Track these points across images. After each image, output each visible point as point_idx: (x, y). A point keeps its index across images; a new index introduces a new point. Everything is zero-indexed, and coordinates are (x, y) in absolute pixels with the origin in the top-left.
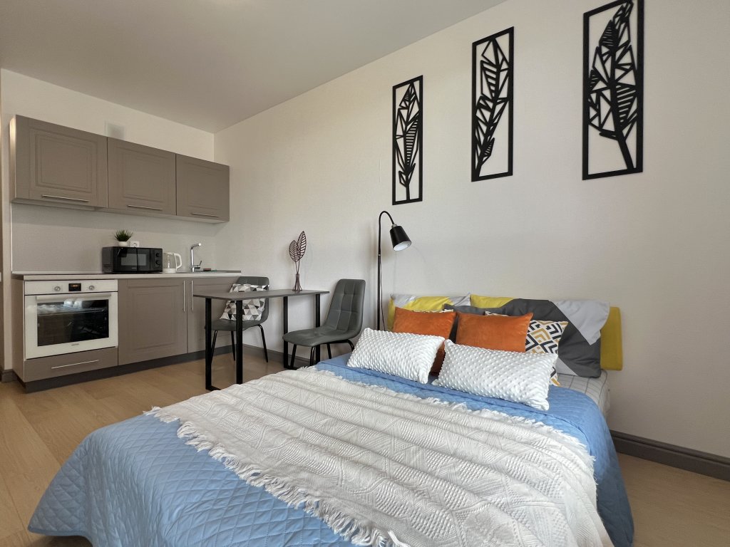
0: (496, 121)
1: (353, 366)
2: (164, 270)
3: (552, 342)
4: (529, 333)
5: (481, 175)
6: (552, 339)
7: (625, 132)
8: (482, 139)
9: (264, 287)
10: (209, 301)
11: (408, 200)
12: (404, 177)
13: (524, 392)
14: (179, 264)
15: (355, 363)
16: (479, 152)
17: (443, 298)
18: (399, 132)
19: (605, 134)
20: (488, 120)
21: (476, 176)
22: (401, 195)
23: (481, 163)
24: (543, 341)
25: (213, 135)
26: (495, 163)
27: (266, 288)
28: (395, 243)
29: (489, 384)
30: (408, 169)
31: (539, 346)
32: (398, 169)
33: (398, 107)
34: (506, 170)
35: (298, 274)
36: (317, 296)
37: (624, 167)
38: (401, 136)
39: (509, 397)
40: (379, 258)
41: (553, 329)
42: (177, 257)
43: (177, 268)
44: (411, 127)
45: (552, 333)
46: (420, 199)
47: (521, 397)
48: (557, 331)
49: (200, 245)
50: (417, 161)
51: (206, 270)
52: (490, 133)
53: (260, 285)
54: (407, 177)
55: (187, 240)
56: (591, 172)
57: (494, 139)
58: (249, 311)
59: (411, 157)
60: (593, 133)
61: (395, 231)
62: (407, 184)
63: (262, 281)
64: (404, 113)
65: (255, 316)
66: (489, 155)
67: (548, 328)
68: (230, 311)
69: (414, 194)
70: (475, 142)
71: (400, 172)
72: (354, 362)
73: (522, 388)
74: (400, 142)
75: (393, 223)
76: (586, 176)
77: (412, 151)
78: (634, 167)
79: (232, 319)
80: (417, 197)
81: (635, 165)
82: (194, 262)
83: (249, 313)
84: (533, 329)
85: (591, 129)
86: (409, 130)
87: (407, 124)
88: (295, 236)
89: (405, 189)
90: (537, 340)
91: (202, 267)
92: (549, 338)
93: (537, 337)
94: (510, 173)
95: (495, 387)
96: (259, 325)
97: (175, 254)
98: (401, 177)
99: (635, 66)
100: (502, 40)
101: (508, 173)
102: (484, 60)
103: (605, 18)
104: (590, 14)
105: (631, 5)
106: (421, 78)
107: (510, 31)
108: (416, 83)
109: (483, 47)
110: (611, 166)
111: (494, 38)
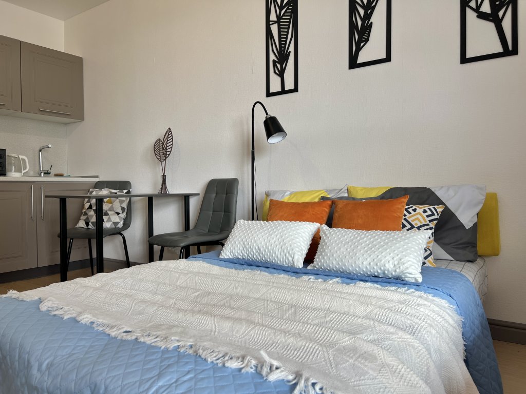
0: (374, 4)
1: (226, 257)
2: (8, 174)
3: (428, 225)
4: (406, 217)
5: (360, 61)
6: (428, 222)
7: (501, 14)
8: (360, 23)
9: (125, 191)
10: (63, 201)
11: (283, 92)
12: (279, 66)
13: (398, 266)
14: (25, 168)
15: (228, 254)
16: (357, 37)
17: (320, 191)
18: (273, 17)
19: (482, 16)
20: (365, 4)
21: (353, 63)
22: (275, 86)
23: (359, 49)
24: (419, 224)
25: (62, 23)
26: (373, 49)
27: (129, 192)
28: (269, 134)
29: (364, 263)
30: (283, 57)
31: (415, 228)
32: (272, 57)
34: (384, 56)
35: (164, 176)
36: (186, 198)
37: (500, 49)
38: (275, 22)
39: (384, 273)
40: (253, 153)
41: (429, 213)
42: (24, 160)
43: (23, 172)
44: (285, 12)
45: (428, 216)
46: (295, 90)
47: (395, 271)
48: (433, 214)
49: (50, 146)
50: (291, 49)
51: (56, 175)
52: (368, 16)
53: (121, 189)
54: (281, 67)
55: (35, 142)
56: (469, 55)
57: (372, 23)
58: (109, 218)
59: (285, 44)
60: (471, 15)
61: (269, 122)
62: (281, 74)
63: (123, 185)
65: (116, 223)
66: (367, 40)
67: (425, 211)
68: (87, 218)
69: (289, 85)
70: (352, 26)
71: (274, 61)
72: (227, 252)
73: (396, 263)
74: (274, 28)
75: (267, 114)
76: (464, 60)
77: (286, 38)
78: (509, 50)
79: (89, 227)
80: (292, 87)
81: (510, 49)
82: (44, 167)
83: (109, 220)
84: (410, 213)
85: (468, 11)
86: (284, 15)
87: (281, 8)
88: (160, 133)
89: (279, 79)
90: (413, 223)
91: (53, 172)
92: (426, 221)
93: (413, 221)
94: (388, 59)
95: (370, 264)
96: (121, 234)
97: (21, 157)
98: (275, 66)
101: (386, 59)
110: (487, 48)
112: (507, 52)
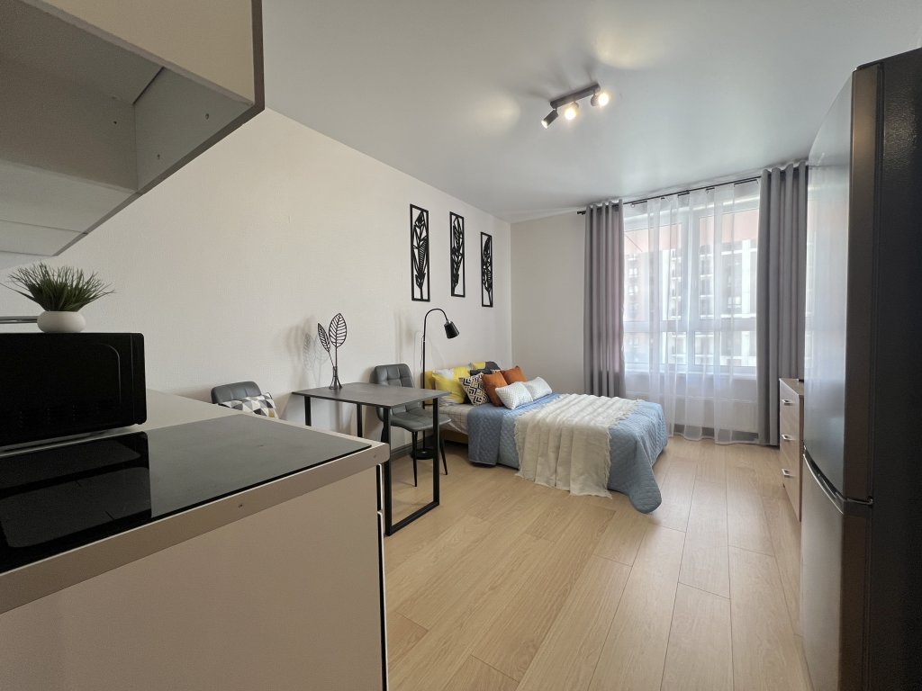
0: (459, 264)
7: (489, 290)
8: (455, 272)
11: (422, 300)
12: (419, 280)
16: (454, 279)
18: (415, 244)
19: (486, 288)
20: (456, 262)
21: (453, 294)
22: (417, 295)
23: (455, 286)
30: (421, 276)
32: (415, 273)
33: (414, 224)
34: (463, 294)
35: (335, 369)
37: (489, 304)
38: (416, 248)
44: (423, 245)
46: (429, 300)
50: (426, 271)
54: (421, 282)
56: (484, 303)
57: (459, 274)
59: (422, 267)
62: (420, 286)
64: (418, 230)
66: (457, 283)
69: (425, 297)
71: (416, 275)
74: (416, 251)
75: (447, 319)
77: (423, 263)
86: (421, 246)
87: (420, 241)
89: (419, 290)
98: (417, 280)
99: (491, 264)
100: (460, 220)
101: (464, 296)
102: (455, 227)
103: (485, 238)
104: (482, 233)
105: (490, 237)
106: (427, 212)
107: (463, 218)
108: (425, 214)
109: (454, 217)
110: (487, 302)
111: (457, 217)
112: (491, 305)
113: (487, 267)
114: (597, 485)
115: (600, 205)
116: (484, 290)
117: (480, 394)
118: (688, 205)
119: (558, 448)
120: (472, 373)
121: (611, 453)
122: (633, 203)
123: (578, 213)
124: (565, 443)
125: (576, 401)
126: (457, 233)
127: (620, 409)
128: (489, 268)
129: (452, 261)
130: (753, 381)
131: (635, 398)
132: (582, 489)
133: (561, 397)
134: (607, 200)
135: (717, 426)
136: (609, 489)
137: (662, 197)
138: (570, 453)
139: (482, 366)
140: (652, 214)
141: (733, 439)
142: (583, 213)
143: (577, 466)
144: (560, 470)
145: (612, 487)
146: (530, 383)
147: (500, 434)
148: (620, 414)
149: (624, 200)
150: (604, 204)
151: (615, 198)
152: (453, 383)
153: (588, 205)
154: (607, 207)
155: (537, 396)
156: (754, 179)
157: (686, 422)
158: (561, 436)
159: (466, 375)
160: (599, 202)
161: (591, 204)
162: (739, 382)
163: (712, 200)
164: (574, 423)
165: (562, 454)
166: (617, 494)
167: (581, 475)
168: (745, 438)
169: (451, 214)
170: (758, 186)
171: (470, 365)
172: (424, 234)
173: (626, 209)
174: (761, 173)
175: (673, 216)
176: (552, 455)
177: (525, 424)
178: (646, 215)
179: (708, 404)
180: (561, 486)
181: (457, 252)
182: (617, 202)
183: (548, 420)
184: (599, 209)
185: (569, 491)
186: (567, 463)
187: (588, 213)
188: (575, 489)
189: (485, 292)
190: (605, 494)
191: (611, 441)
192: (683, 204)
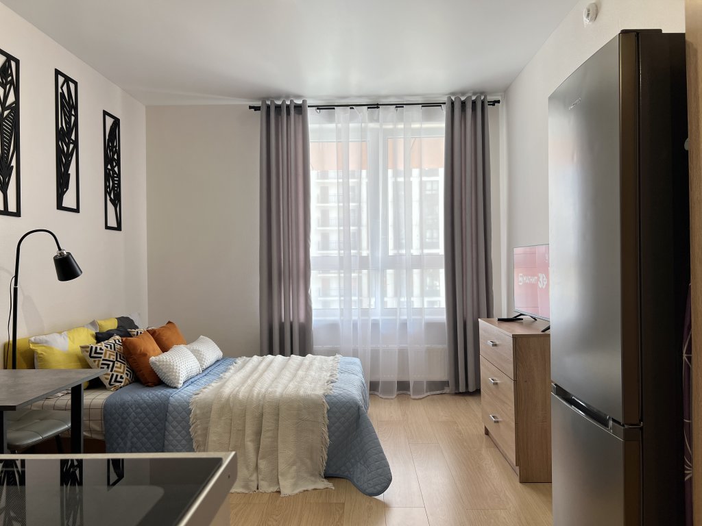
0: (70, 159)
5: (63, 204)
8: (63, 169)
11: (7, 212)
16: (61, 181)
21: (60, 206)
23: (63, 193)
30: (6, 170)
34: (76, 207)
37: (116, 225)
40: (16, 291)
44: (8, 115)
46: (18, 214)
50: (14, 163)
57: (69, 174)
62: (3, 189)
66: (67, 188)
76: (106, 227)
80: (14, 210)
86: (6, 117)
87: (5, 110)
89: (2, 195)
99: (118, 164)
100: (72, 86)
101: (77, 210)
102: (62, 94)
103: (110, 121)
104: (105, 113)
105: (117, 122)
106: (17, 62)
107: (76, 83)
108: (13, 64)
109: (61, 80)
110: (112, 222)
111: (68, 80)
112: (119, 228)
113: (113, 167)
114: (312, 475)
115: (279, 102)
116: (109, 203)
117: (121, 369)
118: (377, 121)
119: (258, 433)
120: (100, 337)
121: (329, 427)
122: (319, 108)
123: (250, 107)
124: (268, 424)
125: (264, 364)
126: (67, 106)
127: (321, 369)
128: (116, 169)
129: (59, 151)
130: (444, 323)
131: (331, 353)
132: (295, 485)
133: (240, 361)
134: (288, 97)
135: (412, 377)
136: (328, 477)
137: (351, 106)
138: (275, 438)
139: (112, 325)
140: (340, 125)
141: (427, 392)
142: (257, 109)
143: (286, 453)
144: (263, 464)
145: (331, 472)
146: (195, 346)
147: (165, 429)
148: (326, 376)
149: (310, 102)
150: (284, 102)
151: (298, 97)
152: (69, 355)
153: (264, 100)
154: (288, 107)
155: (208, 363)
156: (438, 105)
157: (382, 377)
158: (262, 415)
159: (91, 342)
160: (278, 98)
161: (268, 98)
162: (430, 325)
163: (401, 120)
164: (278, 394)
165: (265, 440)
166: (337, 480)
167: (294, 464)
168: (436, 387)
169: (57, 73)
170: (443, 112)
171: (93, 324)
172: (11, 99)
173: (311, 114)
174: (445, 99)
175: (363, 131)
176: (250, 446)
177: (207, 408)
178: (332, 126)
179: (403, 353)
180: (266, 488)
181: (66, 137)
182: (299, 102)
183: (241, 396)
184: (278, 108)
185: (279, 492)
186: (273, 452)
187: (264, 109)
188: (288, 487)
189: (110, 207)
190: (323, 484)
191: (328, 411)
192: (372, 120)
